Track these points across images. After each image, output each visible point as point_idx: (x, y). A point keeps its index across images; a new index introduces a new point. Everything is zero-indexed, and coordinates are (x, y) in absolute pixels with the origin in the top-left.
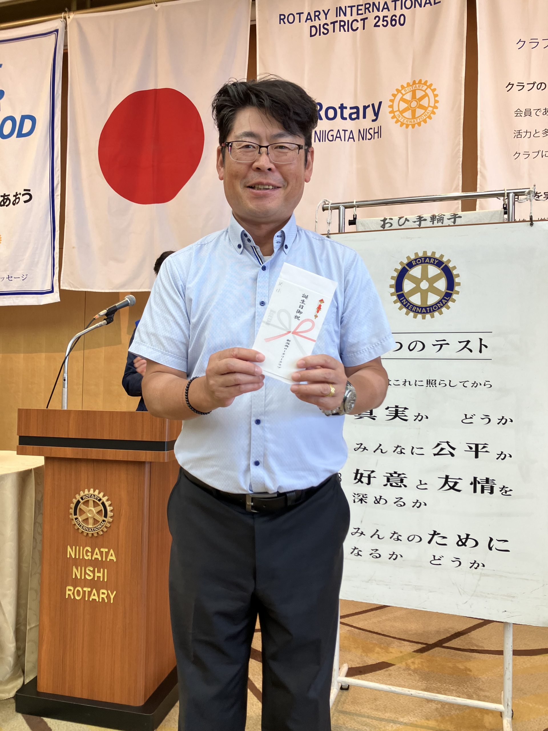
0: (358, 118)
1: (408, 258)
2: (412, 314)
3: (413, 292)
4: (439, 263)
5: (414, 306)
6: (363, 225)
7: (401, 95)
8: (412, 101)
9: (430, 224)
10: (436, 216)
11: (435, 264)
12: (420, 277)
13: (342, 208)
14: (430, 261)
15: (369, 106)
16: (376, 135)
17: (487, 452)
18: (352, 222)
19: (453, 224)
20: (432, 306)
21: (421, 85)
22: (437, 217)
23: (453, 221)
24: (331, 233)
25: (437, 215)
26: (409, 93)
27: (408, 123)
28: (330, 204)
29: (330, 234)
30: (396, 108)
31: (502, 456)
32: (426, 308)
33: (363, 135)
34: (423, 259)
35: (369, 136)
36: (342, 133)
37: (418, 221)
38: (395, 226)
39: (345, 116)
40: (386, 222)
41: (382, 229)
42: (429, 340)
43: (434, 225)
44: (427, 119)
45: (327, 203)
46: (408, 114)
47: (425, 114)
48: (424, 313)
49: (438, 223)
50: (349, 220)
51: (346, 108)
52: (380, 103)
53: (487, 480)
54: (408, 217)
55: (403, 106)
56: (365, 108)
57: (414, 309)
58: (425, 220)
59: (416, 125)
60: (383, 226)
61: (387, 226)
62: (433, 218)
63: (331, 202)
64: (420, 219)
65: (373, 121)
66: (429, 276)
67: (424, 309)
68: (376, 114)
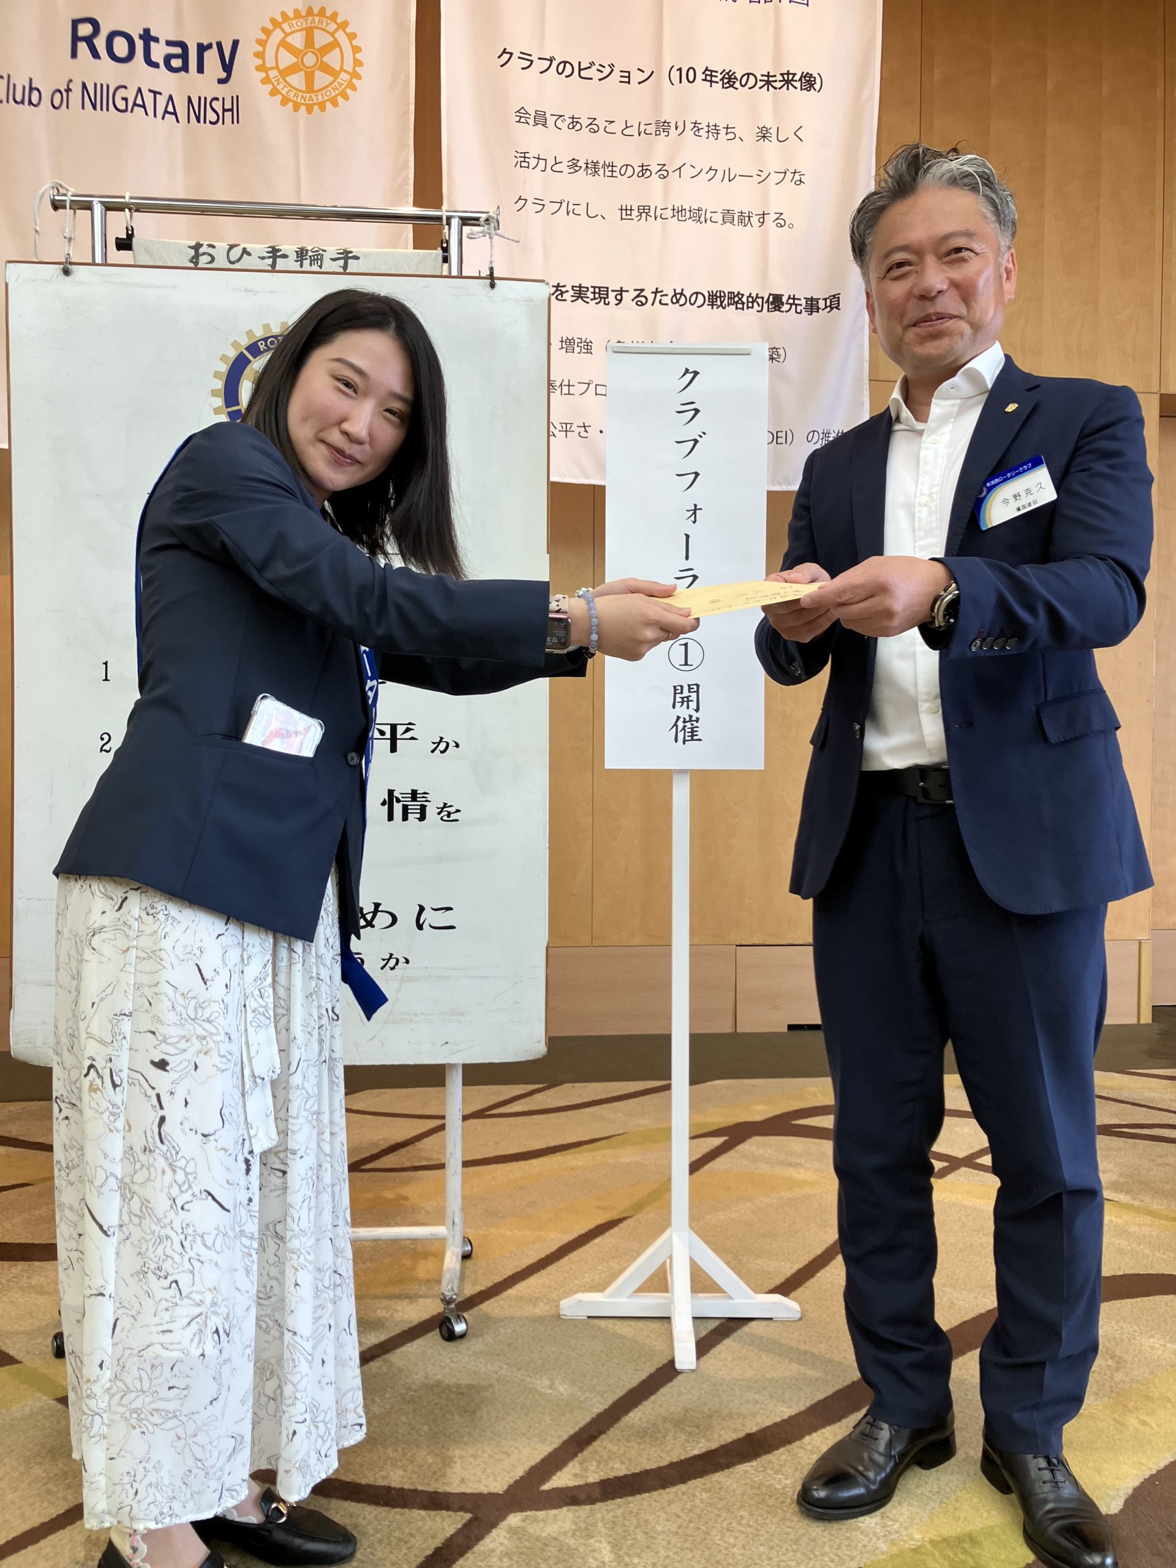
0: (185, 68)
1: (250, 333)
6: (148, 251)
7: (283, 35)
8: (306, 53)
9: (296, 266)
10: (307, 251)
13: (98, 209)
15: (210, 46)
16: (228, 115)
17: (412, 738)
18: (124, 244)
19: (342, 270)
21: (325, 20)
22: (310, 254)
23: (342, 265)
24: (73, 261)
25: (309, 248)
26: (299, 34)
27: (299, 100)
28: (70, 193)
29: (71, 263)
30: (270, 62)
31: (441, 746)
33: (198, 110)
34: (280, 338)
35: (211, 116)
36: (149, 98)
37: (269, 257)
38: (221, 261)
39: (154, 58)
40: (201, 251)
41: (192, 265)
43: (303, 269)
44: (339, 98)
45: (62, 191)
46: (297, 80)
47: (333, 86)
49: (311, 265)
50: (117, 239)
51: (156, 40)
52: (236, 43)
53: (414, 793)
54: (249, 247)
55: (287, 59)
56: (202, 49)
58: (285, 256)
59: (316, 107)
60: (195, 260)
61: (203, 260)
62: (301, 254)
63: (72, 191)
64: (275, 253)
65: (221, 81)
68: (228, 67)
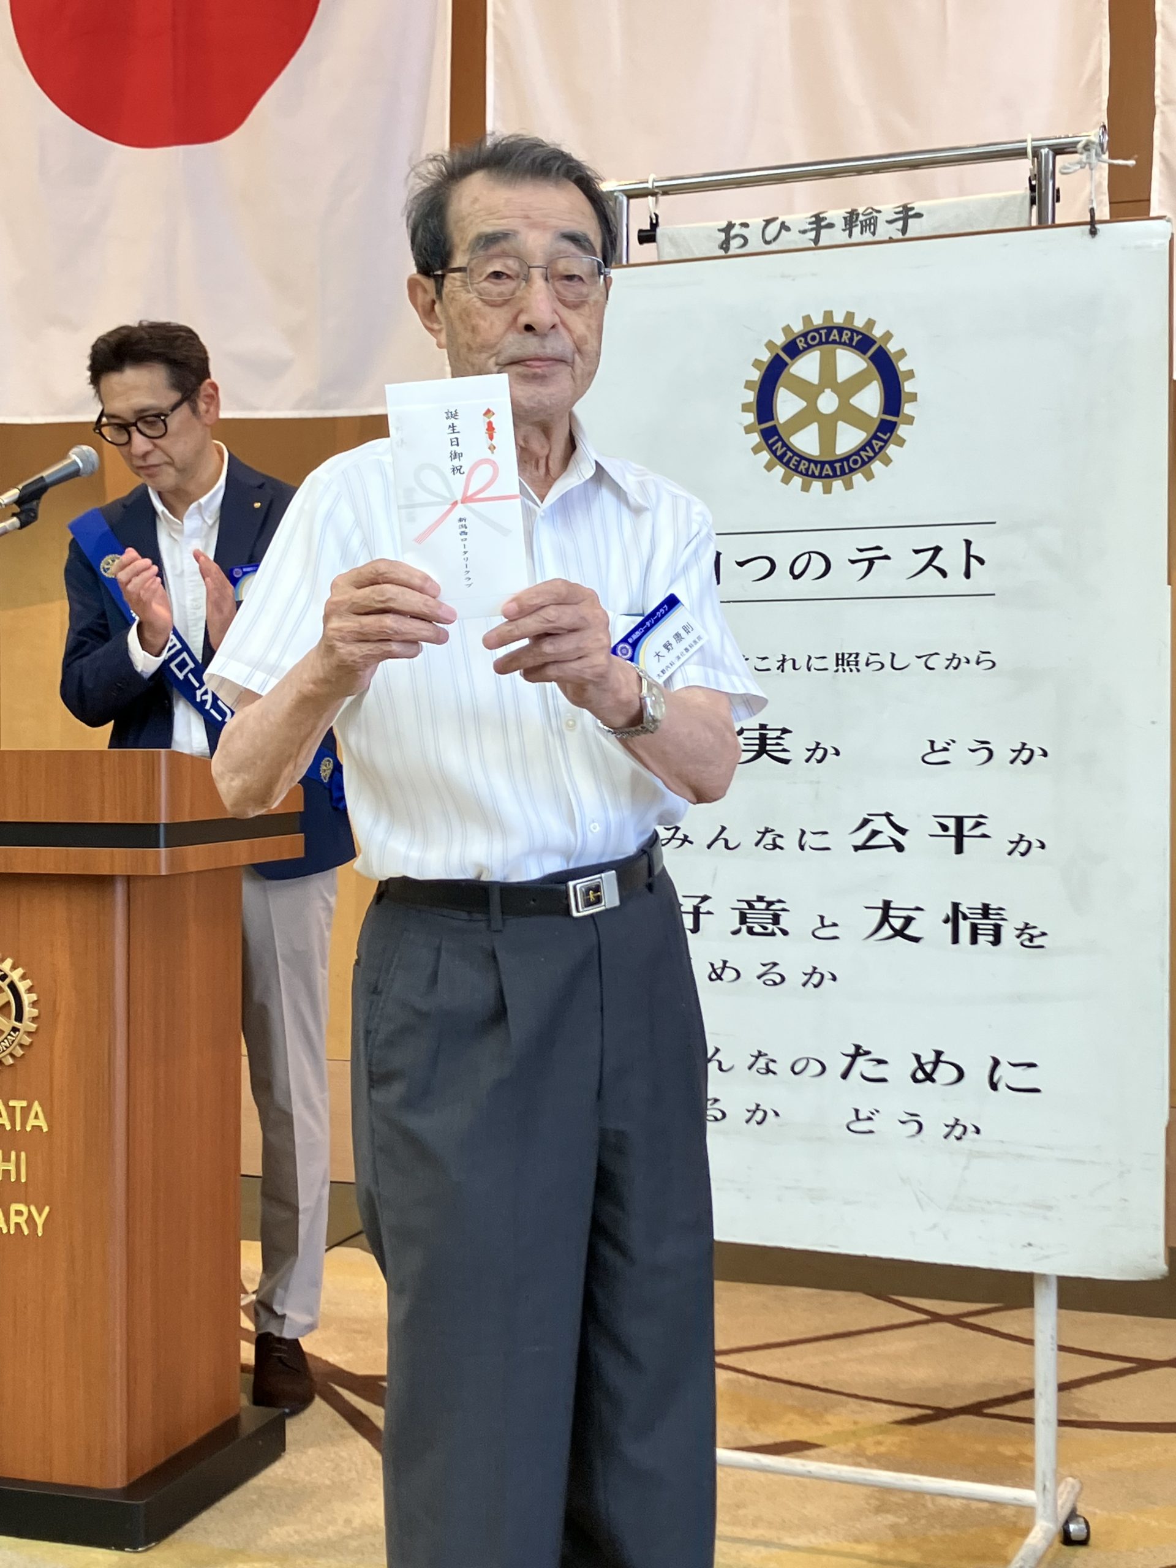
1: (787, 329)
2: (797, 480)
3: (799, 421)
4: (863, 343)
5: (802, 458)
6: (674, 242)
9: (843, 237)
10: (857, 214)
11: (854, 344)
12: (816, 382)
14: (841, 336)
17: (985, 835)
18: (648, 236)
19: (900, 236)
20: (847, 458)
22: (861, 218)
23: (901, 227)
25: (860, 210)
31: (1021, 846)
32: (831, 463)
34: (823, 332)
37: (812, 230)
38: (755, 243)
40: (733, 233)
41: (722, 253)
42: (841, 548)
48: (827, 476)
49: (862, 233)
53: (985, 910)
54: (788, 220)
57: (802, 467)
58: (831, 226)
60: (725, 246)
61: (735, 244)
62: (851, 219)
64: (819, 223)
66: (840, 379)
67: (827, 466)
